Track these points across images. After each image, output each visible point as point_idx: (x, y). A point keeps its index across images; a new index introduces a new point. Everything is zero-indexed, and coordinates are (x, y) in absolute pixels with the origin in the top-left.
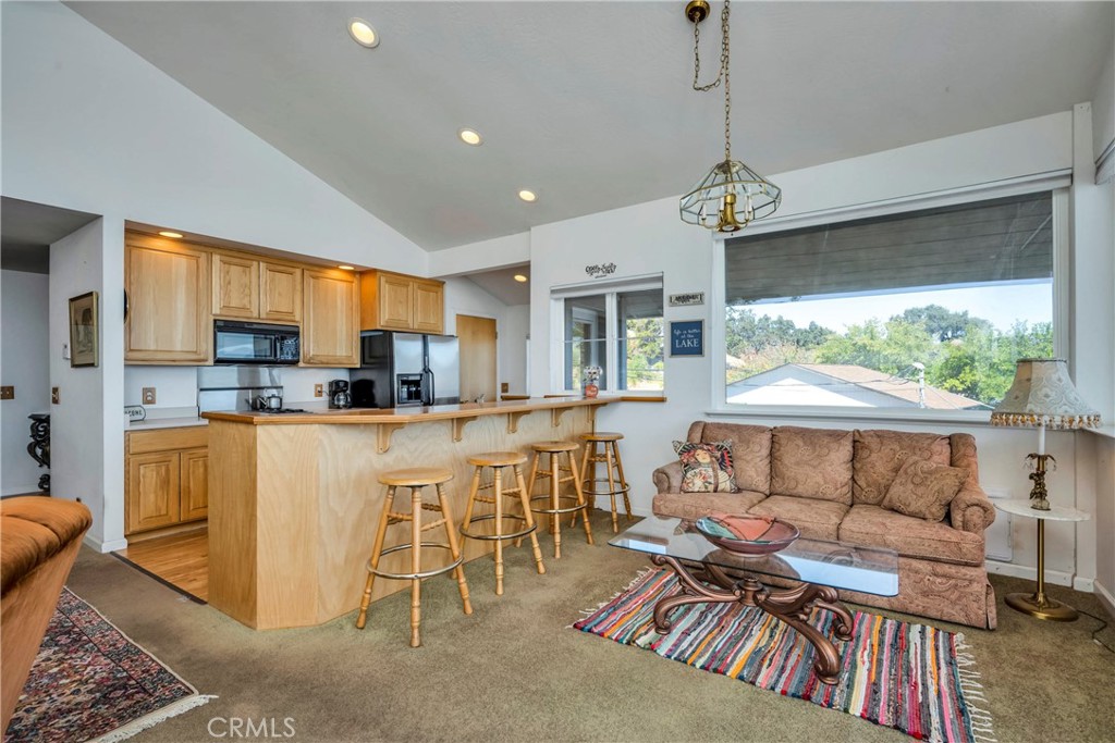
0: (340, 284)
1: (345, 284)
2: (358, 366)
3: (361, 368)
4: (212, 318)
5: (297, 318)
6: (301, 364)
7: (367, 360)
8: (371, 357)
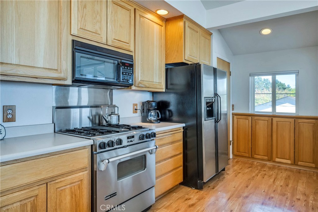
0: (156, 26)
1: (158, 26)
2: (164, 90)
3: (165, 92)
4: (71, 38)
5: (132, 49)
6: (133, 88)
7: (169, 86)
8: (172, 84)
